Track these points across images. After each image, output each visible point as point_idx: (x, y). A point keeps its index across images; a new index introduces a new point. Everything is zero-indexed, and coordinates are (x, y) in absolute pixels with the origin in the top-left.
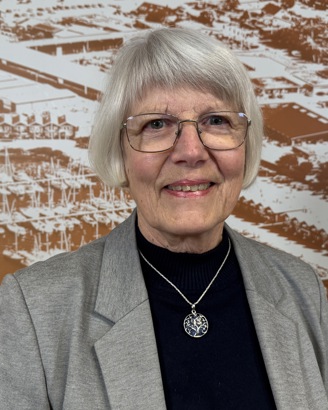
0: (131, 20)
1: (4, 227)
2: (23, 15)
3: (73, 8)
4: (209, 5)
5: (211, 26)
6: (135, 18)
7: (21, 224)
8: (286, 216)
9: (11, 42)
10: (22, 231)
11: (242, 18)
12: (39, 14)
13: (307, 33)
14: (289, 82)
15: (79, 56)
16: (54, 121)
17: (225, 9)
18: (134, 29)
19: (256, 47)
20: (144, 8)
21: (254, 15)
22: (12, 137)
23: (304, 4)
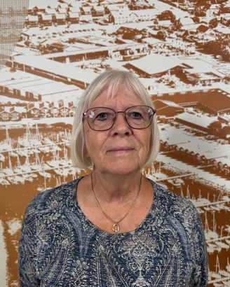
0: (113, 39)
1: (37, 173)
2: (44, 38)
3: (75, 32)
4: (163, 27)
5: (164, 40)
6: (115, 37)
7: (48, 171)
8: (215, 160)
9: (37, 55)
10: (49, 175)
11: (184, 35)
12: (53, 37)
13: (226, 43)
14: (215, 75)
15: (80, 63)
16: (66, 105)
17: (173, 30)
18: (115, 44)
19: (194, 53)
20: (121, 31)
21: (192, 33)
22: (40, 117)
23: (224, 24)
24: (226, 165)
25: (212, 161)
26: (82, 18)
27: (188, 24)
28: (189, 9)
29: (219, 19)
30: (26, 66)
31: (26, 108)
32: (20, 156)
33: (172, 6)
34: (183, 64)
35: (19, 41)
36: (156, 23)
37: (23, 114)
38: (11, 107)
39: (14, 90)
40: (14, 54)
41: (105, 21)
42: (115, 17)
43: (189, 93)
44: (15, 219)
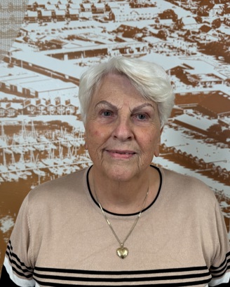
0: (113, 37)
1: (31, 171)
2: (43, 34)
3: (75, 28)
4: (164, 26)
5: (165, 40)
6: (115, 35)
7: (42, 169)
8: (214, 165)
9: (35, 51)
10: (43, 174)
11: (186, 34)
12: (52, 33)
13: (229, 44)
14: (216, 77)
15: (79, 60)
16: (63, 103)
17: (175, 29)
18: (114, 42)
19: (195, 54)
20: (122, 29)
21: (194, 33)
22: (36, 114)
23: (227, 25)
24: (225, 169)
25: (211, 165)
26: (82, 15)
27: (190, 23)
28: (192, 8)
29: (222, 20)
30: (24, 62)
31: (23, 105)
32: (14, 153)
33: (174, 5)
34: (184, 65)
35: (18, 36)
36: (157, 21)
37: (20, 111)
38: (7, 103)
39: (11, 86)
40: (12, 49)
41: (106, 19)
42: (115, 14)
43: (189, 94)
44: (8, 216)
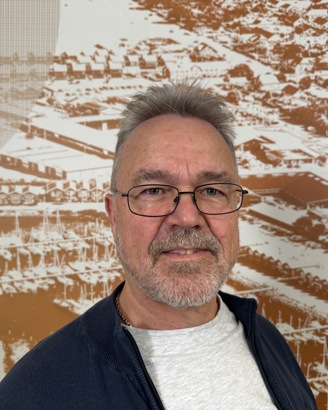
1: (55, 278)
2: (74, 94)
3: (117, 88)
4: (236, 87)
5: (237, 104)
7: (69, 276)
8: (302, 271)
9: (63, 118)
10: (70, 282)
11: (264, 97)
12: (87, 94)
13: (321, 111)
14: (305, 154)
16: (100, 186)
17: (250, 90)
19: (276, 123)
21: (275, 95)
22: (63, 201)
23: (319, 85)
24: (317, 277)
25: (298, 272)
26: (126, 70)
27: (270, 82)
28: (273, 62)
29: (313, 78)
30: (48, 132)
31: (45, 189)
32: (32, 254)
33: (248, 59)
34: (262, 137)
35: (40, 97)
36: (226, 80)
37: (41, 197)
38: (24, 187)
39: (30, 164)
40: (32, 114)
41: (158, 76)
42: (171, 70)
43: (268, 177)
44: (21, 340)
